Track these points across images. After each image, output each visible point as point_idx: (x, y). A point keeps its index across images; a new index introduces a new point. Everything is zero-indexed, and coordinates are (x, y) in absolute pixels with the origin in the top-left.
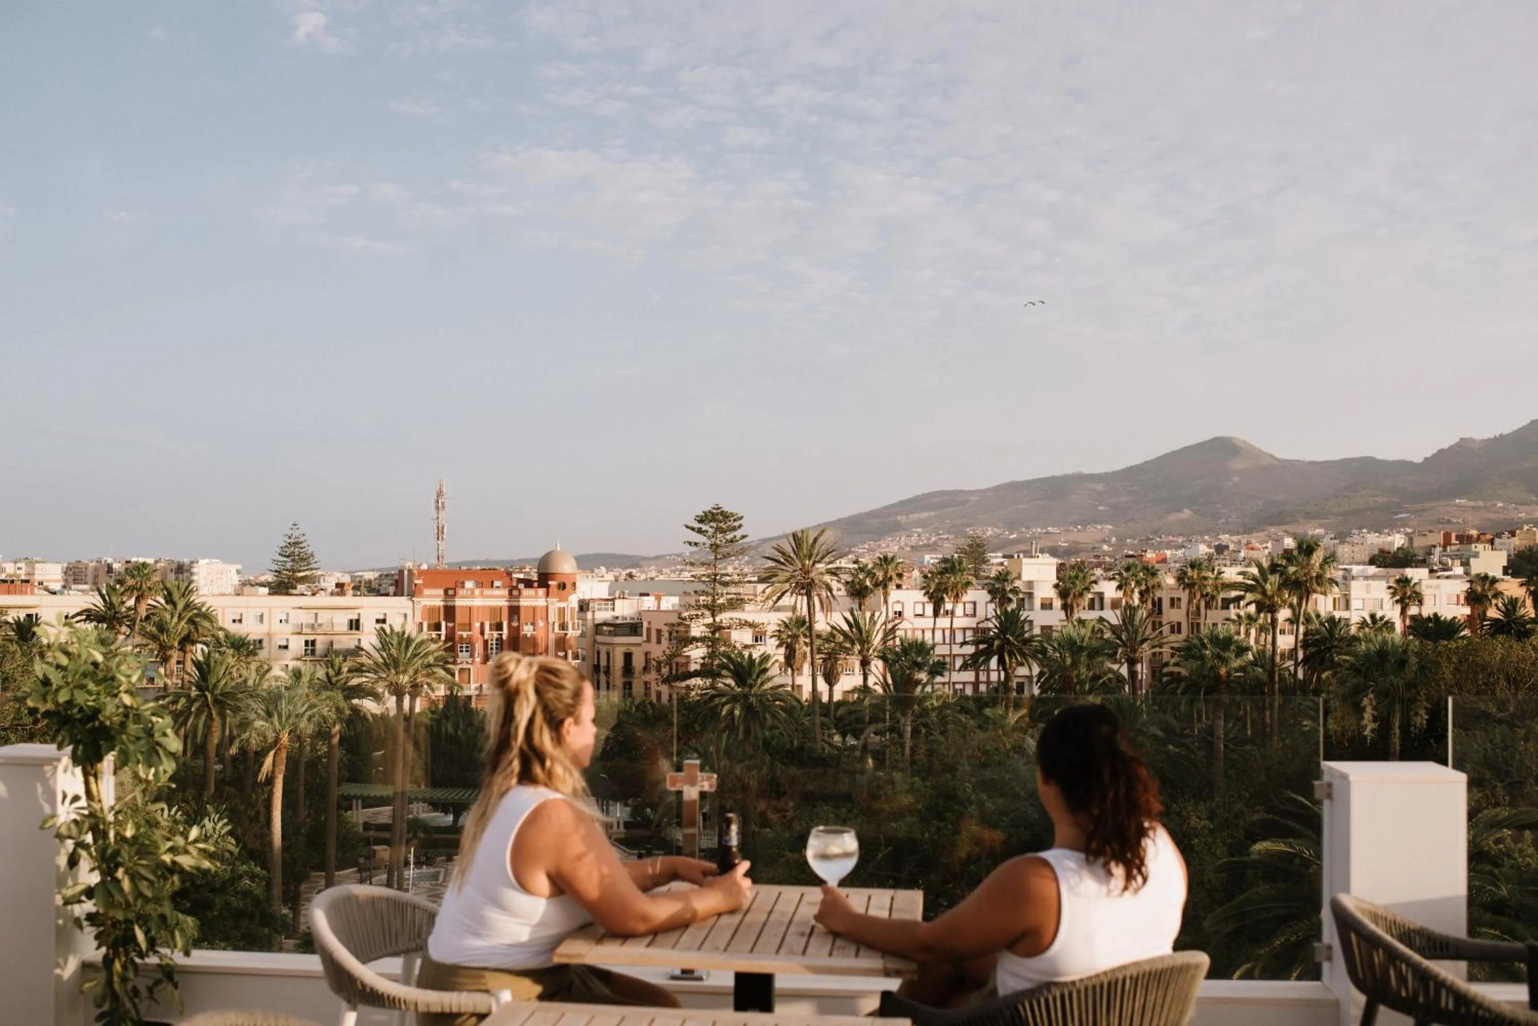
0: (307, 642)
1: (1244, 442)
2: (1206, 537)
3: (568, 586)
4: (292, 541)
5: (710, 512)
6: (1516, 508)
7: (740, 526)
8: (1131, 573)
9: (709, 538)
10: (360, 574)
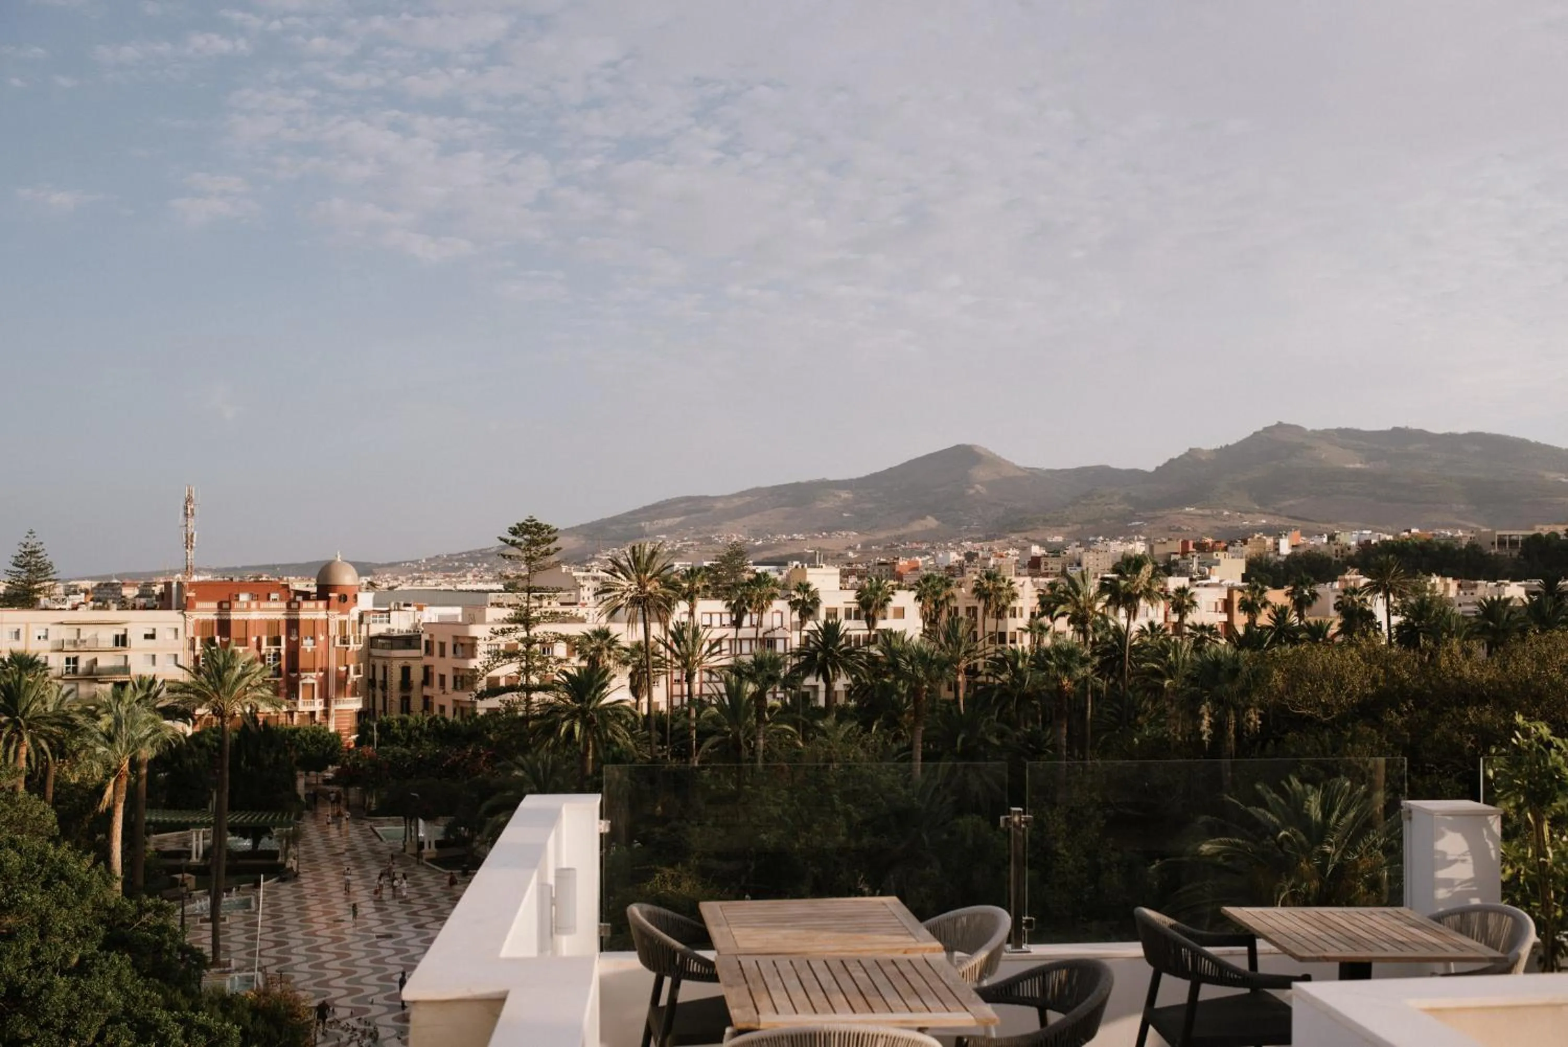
0: (68, 660)
1: (986, 450)
2: (950, 544)
3: (350, 598)
4: (28, 550)
5: (524, 524)
6: (1240, 517)
7: (555, 539)
8: (930, 584)
9: (524, 550)
10: (75, 583)
